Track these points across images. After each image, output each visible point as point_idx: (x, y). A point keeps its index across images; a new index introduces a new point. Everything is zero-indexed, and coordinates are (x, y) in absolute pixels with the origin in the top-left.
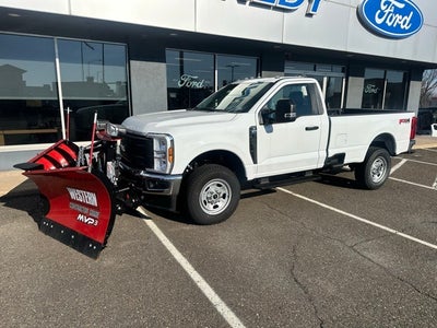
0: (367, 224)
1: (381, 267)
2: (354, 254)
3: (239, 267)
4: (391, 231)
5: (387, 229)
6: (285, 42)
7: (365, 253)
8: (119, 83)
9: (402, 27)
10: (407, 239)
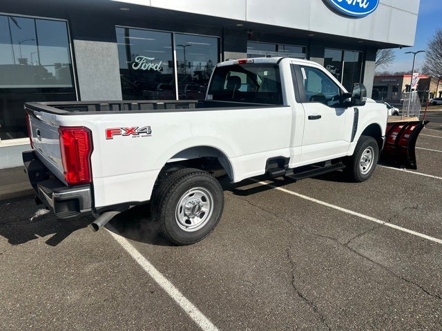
0: (353, 216)
1: (382, 266)
2: (350, 254)
3: (233, 286)
4: (378, 221)
5: (374, 220)
6: (248, 20)
7: (361, 251)
8: (58, 66)
9: (361, 5)
10: (396, 230)
